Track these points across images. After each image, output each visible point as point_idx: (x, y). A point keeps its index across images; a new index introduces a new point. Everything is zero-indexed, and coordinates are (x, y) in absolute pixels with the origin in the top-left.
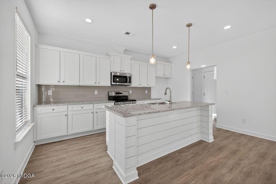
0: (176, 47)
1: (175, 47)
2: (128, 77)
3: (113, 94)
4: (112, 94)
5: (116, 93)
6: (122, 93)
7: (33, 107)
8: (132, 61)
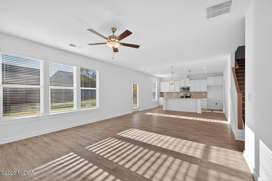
2: (187, 88)
4: (182, 95)
5: (184, 95)
6: (187, 95)
7: (158, 97)
8: (190, 81)
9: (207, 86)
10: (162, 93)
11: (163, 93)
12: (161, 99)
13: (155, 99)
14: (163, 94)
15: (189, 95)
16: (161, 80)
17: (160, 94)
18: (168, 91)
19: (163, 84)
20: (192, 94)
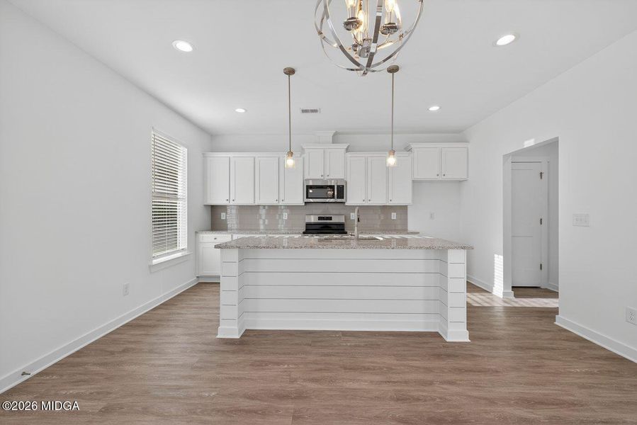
0: (438, 108)
1: (434, 108)
2: (336, 187)
3: (313, 219)
4: (310, 219)
5: (320, 218)
6: (330, 219)
7: (194, 233)
8: (349, 155)
9: (413, 181)
10: (214, 210)
11: (223, 208)
12: (210, 239)
13: (175, 244)
14: (223, 216)
15: (341, 220)
16: (211, 139)
17: (204, 217)
18: (248, 201)
19: (220, 160)
20: (354, 216)
